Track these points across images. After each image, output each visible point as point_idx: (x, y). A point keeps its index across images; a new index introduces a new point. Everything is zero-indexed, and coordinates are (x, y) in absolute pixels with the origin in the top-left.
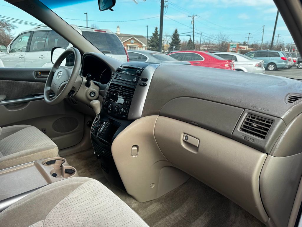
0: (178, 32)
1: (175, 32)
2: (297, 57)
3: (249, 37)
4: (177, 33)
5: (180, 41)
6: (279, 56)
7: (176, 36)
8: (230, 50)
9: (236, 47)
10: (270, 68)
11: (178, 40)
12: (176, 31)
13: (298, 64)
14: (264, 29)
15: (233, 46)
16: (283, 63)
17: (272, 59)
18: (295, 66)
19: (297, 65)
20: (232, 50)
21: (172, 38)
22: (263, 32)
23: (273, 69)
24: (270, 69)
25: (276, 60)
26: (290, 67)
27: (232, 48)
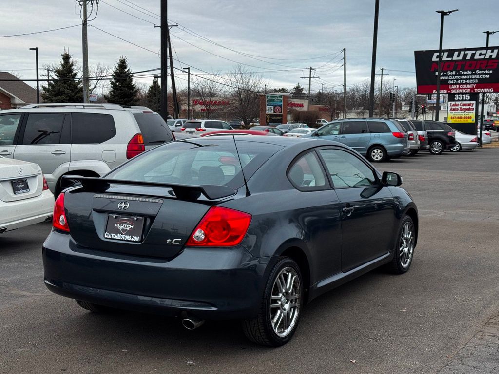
0: (128, 68)
1: (120, 66)
2: (425, 130)
3: (310, 78)
4: (126, 70)
5: (136, 91)
6: (389, 131)
7: (122, 77)
8: (267, 112)
9: (282, 103)
10: (374, 156)
11: (131, 87)
12: (123, 65)
13: (428, 144)
14: (345, 58)
15: (273, 101)
16: (399, 145)
17: (375, 138)
18: (425, 148)
19: (428, 146)
20: (272, 112)
21: (112, 83)
22: (345, 65)
23: (380, 158)
24: (374, 158)
25: (383, 138)
26: (414, 153)
27: (272, 107)
